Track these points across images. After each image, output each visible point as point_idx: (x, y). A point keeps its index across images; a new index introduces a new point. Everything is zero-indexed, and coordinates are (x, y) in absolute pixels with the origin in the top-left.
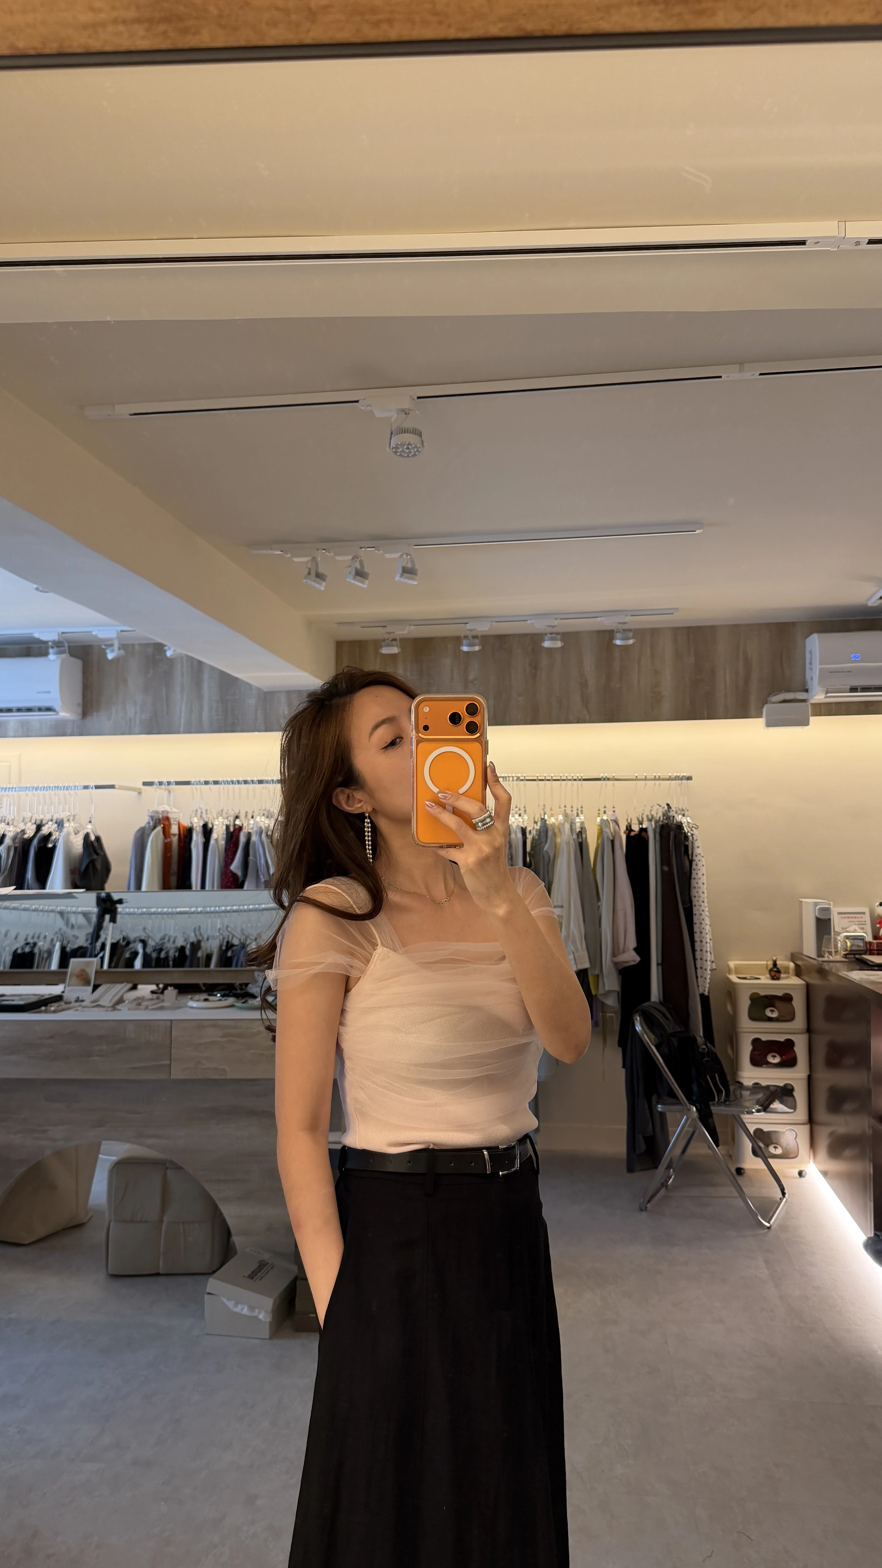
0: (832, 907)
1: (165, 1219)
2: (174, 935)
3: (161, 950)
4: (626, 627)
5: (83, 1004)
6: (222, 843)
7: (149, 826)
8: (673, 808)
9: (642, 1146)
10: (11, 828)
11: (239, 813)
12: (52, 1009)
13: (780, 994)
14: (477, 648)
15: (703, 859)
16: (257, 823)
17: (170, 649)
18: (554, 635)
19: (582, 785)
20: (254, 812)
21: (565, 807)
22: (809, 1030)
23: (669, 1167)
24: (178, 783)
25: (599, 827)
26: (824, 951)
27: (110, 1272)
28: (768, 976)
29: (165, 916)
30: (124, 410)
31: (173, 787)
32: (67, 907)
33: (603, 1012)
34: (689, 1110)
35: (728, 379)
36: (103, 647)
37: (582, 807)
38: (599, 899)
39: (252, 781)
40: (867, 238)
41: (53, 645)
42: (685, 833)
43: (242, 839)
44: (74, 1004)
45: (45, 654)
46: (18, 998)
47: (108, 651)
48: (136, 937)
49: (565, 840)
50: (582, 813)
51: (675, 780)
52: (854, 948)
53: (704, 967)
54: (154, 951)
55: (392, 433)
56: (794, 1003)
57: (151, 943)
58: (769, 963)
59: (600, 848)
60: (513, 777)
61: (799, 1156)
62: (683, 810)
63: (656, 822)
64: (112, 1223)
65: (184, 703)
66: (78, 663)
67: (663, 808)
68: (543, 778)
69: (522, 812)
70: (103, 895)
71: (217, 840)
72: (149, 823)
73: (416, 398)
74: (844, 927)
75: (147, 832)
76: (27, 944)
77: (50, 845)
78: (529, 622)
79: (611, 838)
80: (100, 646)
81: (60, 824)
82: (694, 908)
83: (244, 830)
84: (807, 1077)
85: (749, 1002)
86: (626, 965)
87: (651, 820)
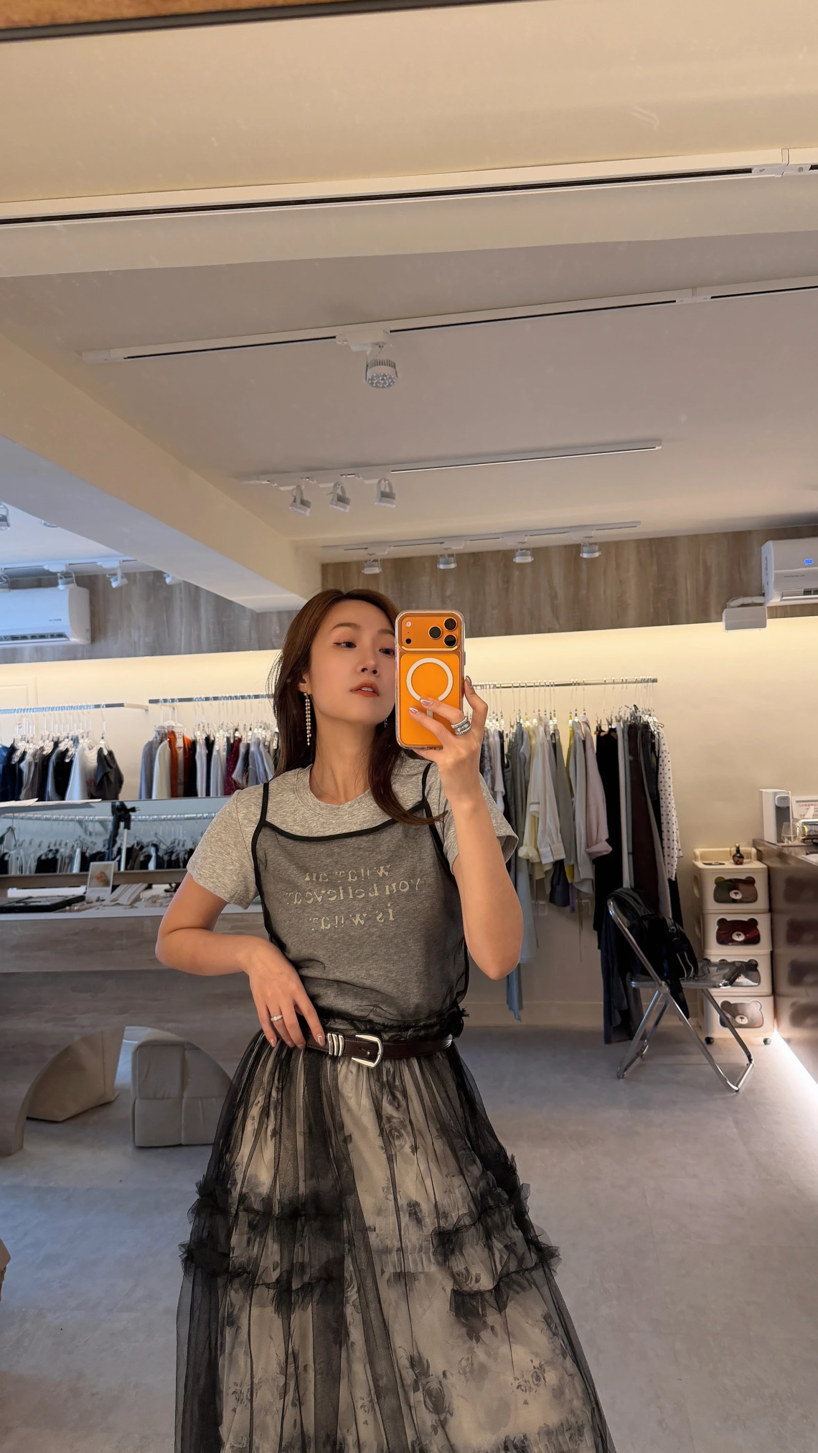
0: (790, 796)
1: (185, 1095)
2: (183, 839)
3: (172, 853)
4: (591, 541)
5: (104, 903)
6: (224, 754)
7: (156, 741)
8: (640, 709)
9: (618, 1019)
10: (31, 746)
11: (238, 726)
12: (76, 908)
13: (743, 877)
14: (453, 566)
15: (669, 756)
16: (255, 734)
17: (168, 576)
18: (524, 551)
19: (554, 690)
20: (251, 725)
21: (539, 711)
22: (771, 910)
23: (643, 1038)
24: (181, 700)
25: (571, 729)
26: (784, 837)
27: (137, 1144)
28: (732, 861)
29: (174, 822)
30: (119, 353)
31: (177, 704)
32: (85, 816)
33: (578, 900)
34: (661, 985)
35: (681, 303)
36: (108, 576)
37: (554, 711)
38: (572, 795)
39: (249, 696)
40: (807, 164)
41: (62, 576)
42: (651, 732)
43: (242, 750)
44: (95, 904)
45: (55, 584)
46: (45, 899)
47: (112, 580)
48: (149, 842)
49: (539, 742)
50: (555, 716)
51: (641, 682)
52: (811, 833)
53: (671, 855)
54: (165, 854)
55: (367, 366)
56: (756, 885)
57: (163, 847)
58: (732, 849)
59: (572, 749)
60: (490, 685)
61: (764, 1024)
62: (649, 711)
63: (624, 722)
64: (136, 1101)
65: (184, 626)
66: (84, 593)
67: (631, 709)
68: (518, 685)
69: (499, 717)
70: (118, 804)
71: (218, 751)
72: (156, 738)
73: (389, 332)
74: (802, 814)
75: (154, 746)
76: (50, 851)
77: (67, 760)
78: (500, 539)
79: (583, 739)
80: (104, 576)
81: (76, 741)
82: (661, 801)
83: (243, 742)
84: (770, 953)
85: (715, 886)
86: (599, 855)
87: (619, 721)
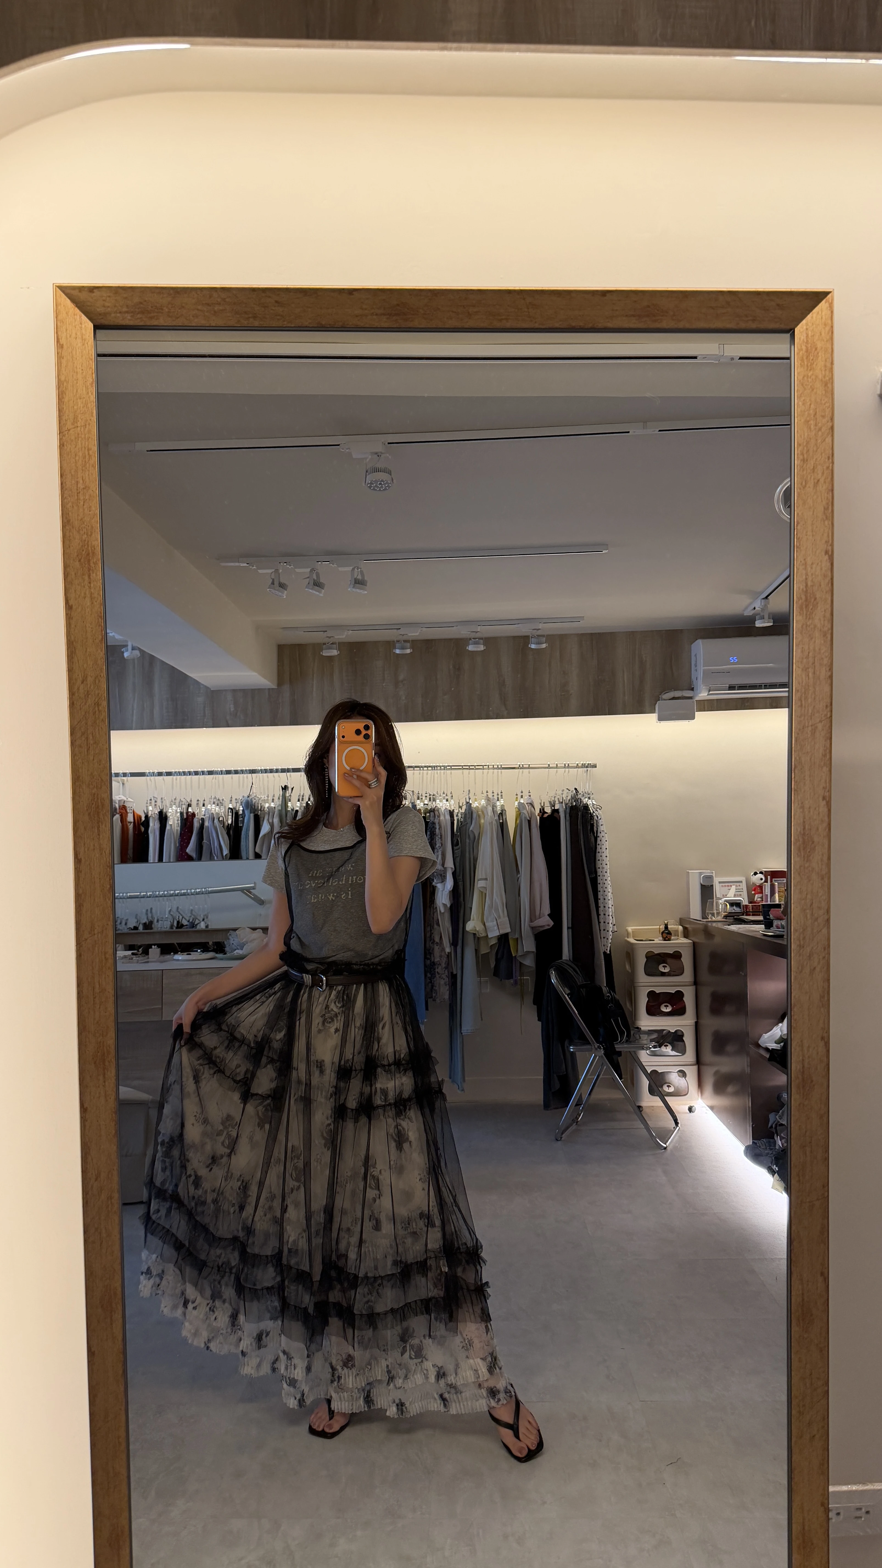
0: (714, 876)
4: (539, 633)
6: (177, 828)
8: (581, 793)
9: (557, 1085)
11: (192, 801)
13: (671, 952)
14: (408, 651)
15: (605, 835)
16: (209, 809)
18: (477, 640)
19: (501, 772)
20: (205, 800)
21: (487, 792)
22: (696, 983)
23: (578, 1105)
24: (132, 775)
25: (517, 810)
26: (708, 913)
28: (661, 937)
30: (142, 447)
31: (129, 778)
33: (521, 974)
34: (597, 1049)
35: (634, 434)
37: (502, 792)
38: (518, 871)
40: (738, 356)
42: (591, 813)
43: (196, 825)
49: (488, 821)
50: (502, 798)
51: (582, 767)
52: (732, 909)
53: (607, 930)
55: (367, 471)
56: (683, 960)
58: (661, 926)
59: (518, 828)
60: (440, 767)
61: (690, 1092)
62: (589, 793)
63: (566, 804)
65: (136, 701)
67: (572, 792)
69: (449, 797)
71: (171, 825)
73: (386, 443)
74: (724, 893)
78: (454, 628)
79: (528, 819)
82: (599, 877)
83: (196, 817)
84: (694, 1023)
85: (646, 960)
86: (542, 929)
87: (562, 803)
